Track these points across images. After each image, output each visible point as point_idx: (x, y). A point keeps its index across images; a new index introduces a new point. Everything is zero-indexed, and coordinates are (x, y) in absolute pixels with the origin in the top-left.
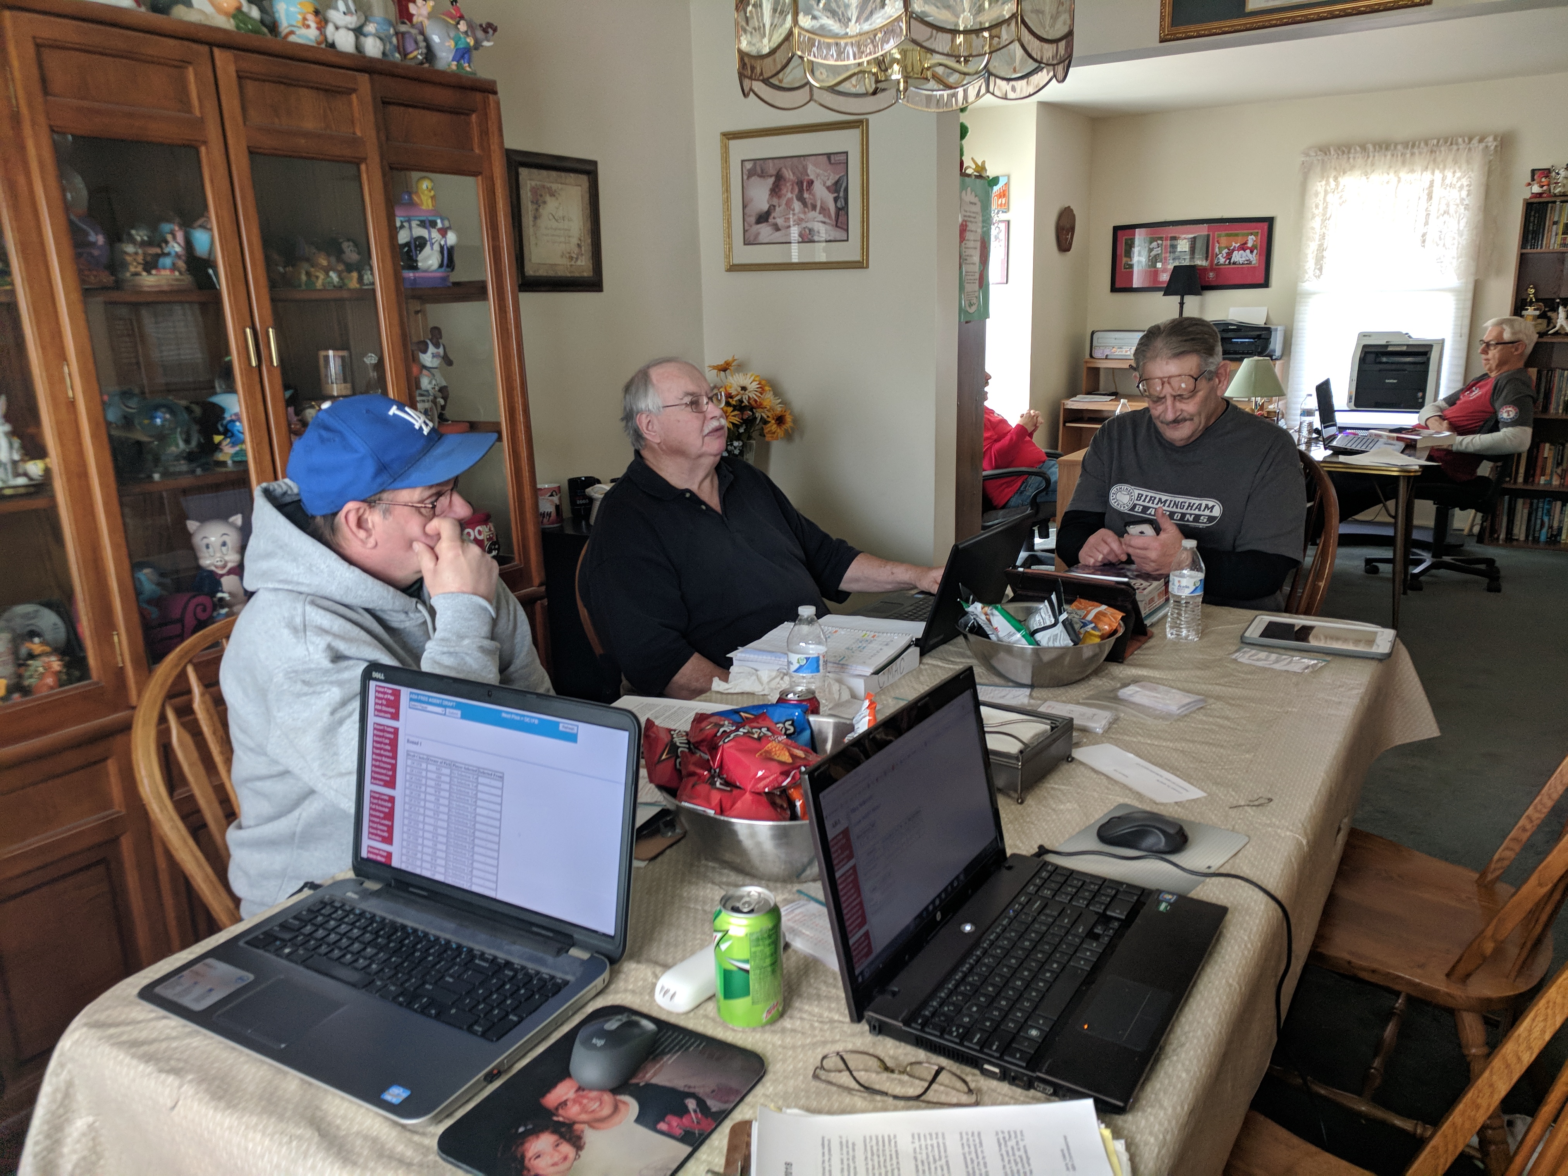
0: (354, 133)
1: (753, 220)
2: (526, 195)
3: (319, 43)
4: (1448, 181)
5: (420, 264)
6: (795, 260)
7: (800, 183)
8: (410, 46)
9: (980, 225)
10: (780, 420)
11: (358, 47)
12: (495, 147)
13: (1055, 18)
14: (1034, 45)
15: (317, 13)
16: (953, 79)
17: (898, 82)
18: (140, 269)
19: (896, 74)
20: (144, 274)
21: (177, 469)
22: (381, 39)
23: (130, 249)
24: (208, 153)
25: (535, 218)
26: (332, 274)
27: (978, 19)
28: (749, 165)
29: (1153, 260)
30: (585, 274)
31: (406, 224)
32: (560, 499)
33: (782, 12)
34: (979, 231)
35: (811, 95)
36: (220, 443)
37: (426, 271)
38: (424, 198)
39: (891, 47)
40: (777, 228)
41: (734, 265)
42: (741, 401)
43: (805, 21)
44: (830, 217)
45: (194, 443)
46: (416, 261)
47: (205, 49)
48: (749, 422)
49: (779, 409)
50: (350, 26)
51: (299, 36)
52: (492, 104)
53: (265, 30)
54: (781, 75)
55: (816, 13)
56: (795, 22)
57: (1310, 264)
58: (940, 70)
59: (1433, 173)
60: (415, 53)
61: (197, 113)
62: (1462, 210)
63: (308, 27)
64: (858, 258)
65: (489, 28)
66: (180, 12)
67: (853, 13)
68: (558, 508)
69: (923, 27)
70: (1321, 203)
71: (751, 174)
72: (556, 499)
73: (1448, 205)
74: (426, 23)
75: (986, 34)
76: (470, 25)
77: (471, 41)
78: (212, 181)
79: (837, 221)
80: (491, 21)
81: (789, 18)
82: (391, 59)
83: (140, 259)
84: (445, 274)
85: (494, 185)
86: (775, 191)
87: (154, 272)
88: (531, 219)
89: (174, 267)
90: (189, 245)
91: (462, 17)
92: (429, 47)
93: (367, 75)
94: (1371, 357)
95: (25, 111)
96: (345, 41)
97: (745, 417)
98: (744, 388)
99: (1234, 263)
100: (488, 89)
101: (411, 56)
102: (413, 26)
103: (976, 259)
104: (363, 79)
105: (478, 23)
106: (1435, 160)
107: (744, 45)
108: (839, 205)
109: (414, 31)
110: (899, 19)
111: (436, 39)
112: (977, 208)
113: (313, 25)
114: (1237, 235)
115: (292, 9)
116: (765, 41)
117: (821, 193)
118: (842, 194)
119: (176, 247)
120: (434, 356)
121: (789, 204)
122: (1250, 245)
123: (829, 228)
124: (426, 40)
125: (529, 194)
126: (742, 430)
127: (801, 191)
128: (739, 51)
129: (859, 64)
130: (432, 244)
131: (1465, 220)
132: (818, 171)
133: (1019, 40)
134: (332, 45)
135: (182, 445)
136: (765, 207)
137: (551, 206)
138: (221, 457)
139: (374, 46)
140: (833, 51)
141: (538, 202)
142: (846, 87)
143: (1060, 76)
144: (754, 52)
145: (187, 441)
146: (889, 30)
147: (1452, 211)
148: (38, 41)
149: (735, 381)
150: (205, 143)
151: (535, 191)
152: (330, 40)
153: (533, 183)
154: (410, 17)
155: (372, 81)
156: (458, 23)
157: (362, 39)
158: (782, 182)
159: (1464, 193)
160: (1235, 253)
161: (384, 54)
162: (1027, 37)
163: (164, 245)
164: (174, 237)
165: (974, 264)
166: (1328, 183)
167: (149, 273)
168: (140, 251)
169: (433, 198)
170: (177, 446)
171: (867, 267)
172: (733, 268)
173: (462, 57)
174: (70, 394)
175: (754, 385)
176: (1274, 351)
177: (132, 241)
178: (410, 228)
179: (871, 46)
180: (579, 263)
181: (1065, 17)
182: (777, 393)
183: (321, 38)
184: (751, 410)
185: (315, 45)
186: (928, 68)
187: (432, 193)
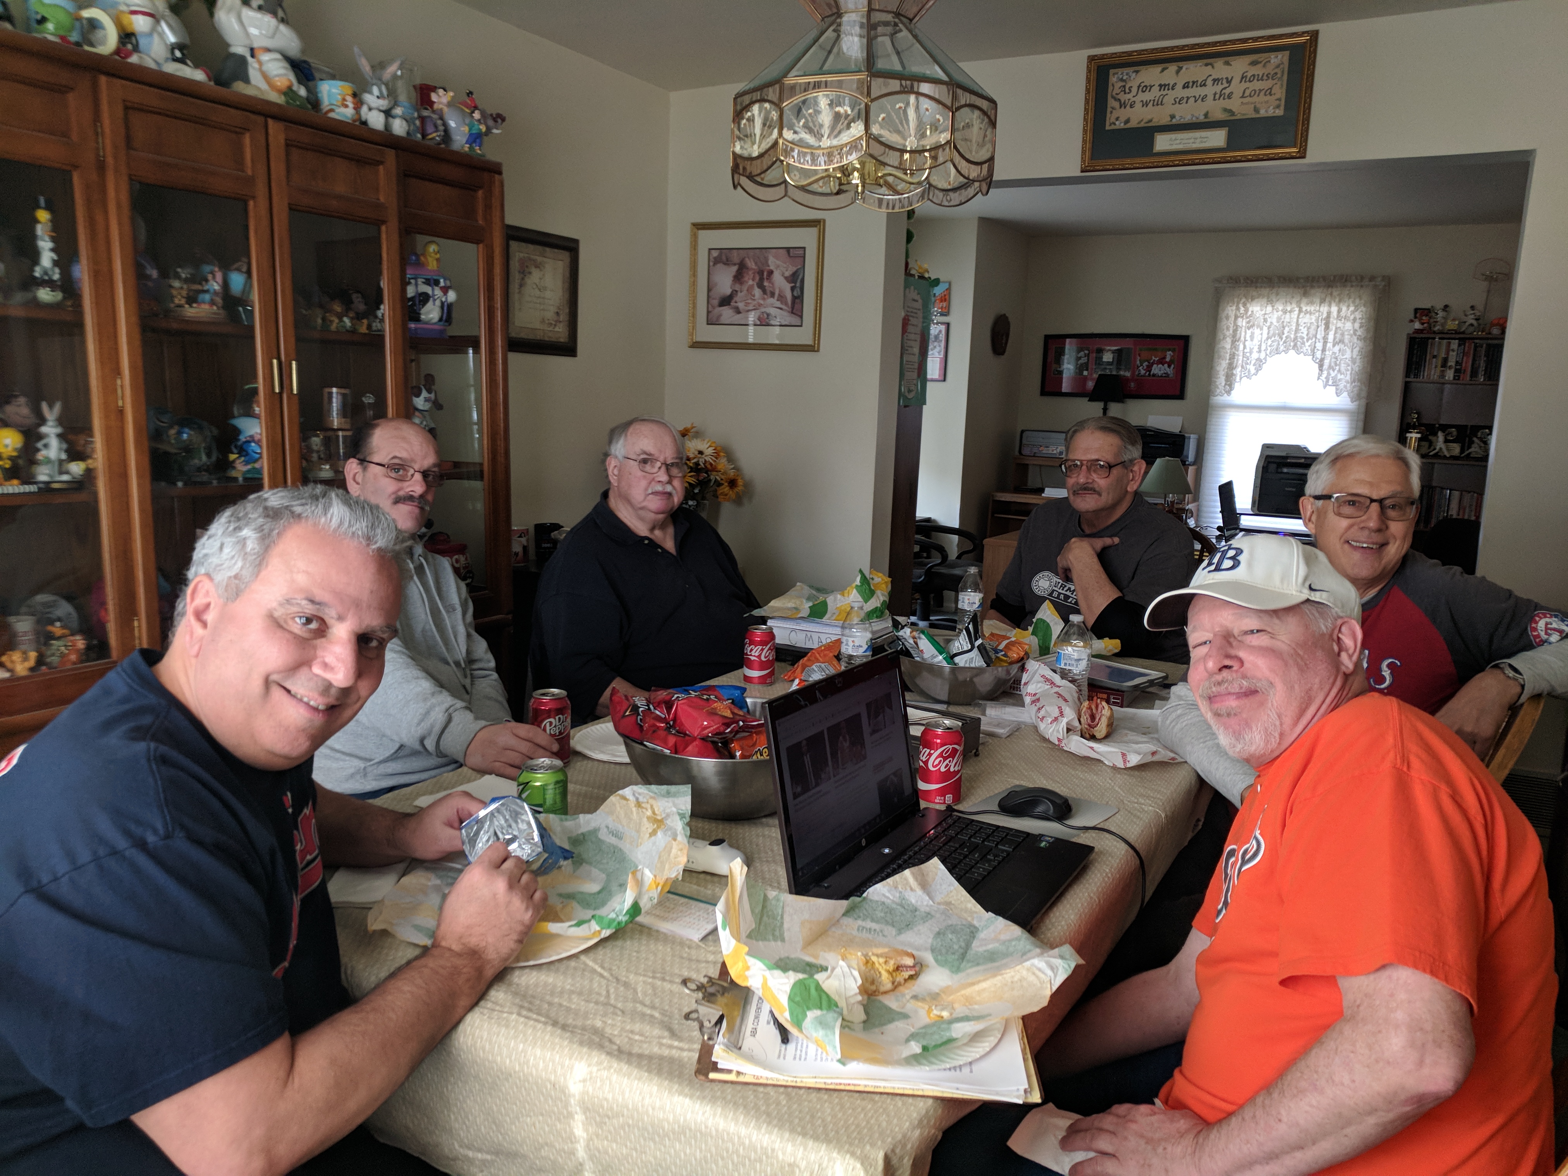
0: (378, 199)
1: (716, 302)
2: (515, 265)
3: (354, 121)
4: (1343, 313)
5: (423, 317)
6: (751, 340)
7: (761, 273)
8: (430, 129)
9: (921, 320)
10: (732, 483)
11: (387, 126)
12: (496, 220)
13: (981, 145)
14: (963, 165)
15: (355, 95)
16: (901, 186)
17: (857, 186)
18: (183, 301)
19: (856, 179)
20: (187, 306)
21: (199, 479)
22: (406, 120)
23: (177, 284)
24: (255, 206)
25: (521, 286)
26: (346, 319)
27: (921, 143)
28: (715, 254)
29: (1080, 368)
30: (562, 340)
31: (413, 281)
32: (528, 540)
33: (770, 127)
34: (920, 325)
35: (786, 191)
36: (234, 461)
37: (427, 323)
38: (430, 259)
39: (853, 159)
40: (738, 311)
41: (696, 342)
42: (697, 464)
43: (788, 135)
44: (786, 304)
45: (214, 458)
46: (419, 314)
47: (262, 119)
48: (704, 484)
49: (732, 473)
50: (381, 108)
51: (338, 114)
52: (497, 183)
53: (309, 106)
54: (762, 176)
55: (797, 129)
56: (780, 134)
57: (1221, 380)
58: (890, 179)
59: (1330, 306)
60: (434, 135)
61: (249, 172)
62: (1356, 341)
63: (346, 106)
64: (810, 342)
65: (499, 118)
66: (239, 87)
67: (826, 131)
68: (525, 548)
69: (878, 145)
70: (1232, 326)
71: (717, 261)
72: (523, 540)
73: (1343, 335)
74: (446, 109)
75: (927, 154)
76: (483, 114)
77: (483, 128)
78: (256, 232)
79: (793, 308)
80: (501, 112)
81: (776, 131)
82: (413, 138)
83: (184, 293)
84: (442, 327)
85: (493, 252)
86: (738, 278)
87: (195, 305)
88: (517, 286)
89: (212, 303)
90: (226, 285)
91: (476, 108)
92: (447, 130)
93: (393, 151)
94: (1273, 467)
95: (110, 160)
96: (376, 121)
97: (701, 478)
98: (701, 453)
99: (1154, 375)
100: (495, 169)
101: (430, 137)
102: (434, 112)
103: (916, 350)
104: (390, 155)
105: (489, 112)
106: (1331, 294)
107: (738, 149)
108: (795, 294)
109: (435, 116)
110: (861, 138)
111: (452, 124)
112: (919, 305)
113: (351, 105)
114: (1156, 350)
115: (334, 91)
116: (756, 147)
117: (780, 282)
118: (798, 284)
119: (215, 286)
120: (427, 400)
121: (750, 289)
122: (1168, 359)
123: (785, 313)
124: (445, 124)
125: (517, 264)
126: (696, 491)
127: (761, 280)
128: (734, 153)
129: (827, 170)
130: (435, 300)
131: (1357, 349)
132: (778, 262)
133: (952, 161)
134: (365, 123)
135: (204, 458)
136: (728, 291)
137: (535, 276)
138: (234, 474)
139: (401, 127)
140: (808, 158)
141: (524, 272)
142: (815, 187)
143: (984, 191)
144: (745, 154)
145: (209, 455)
146: (854, 145)
147: (1346, 341)
148: (128, 104)
149: (693, 446)
150: (254, 198)
151: (522, 262)
152: (363, 119)
153: (522, 255)
154: (431, 104)
155: (397, 156)
156: (473, 112)
157: (391, 120)
158: (744, 270)
159: (1357, 325)
160: (1155, 366)
161: (408, 133)
162: (957, 158)
163: (204, 283)
164: (214, 278)
165: (914, 354)
166: (1238, 309)
167: (191, 306)
168: (185, 286)
169: (438, 260)
170: (200, 459)
171: (818, 351)
172: (696, 345)
173: (475, 142)
174: (120, 403)
175: (710, 451)
176: (1188, 457)
177: (177, 277)
178: (416, 285)
179: (838, 156)
180: (557, 329)
181: (989, 146)
182: (731, 459)
183: (356, 117)
184: (706, 473)
185: (350, 121)
186: (881, 177)
187: (438, 256)
